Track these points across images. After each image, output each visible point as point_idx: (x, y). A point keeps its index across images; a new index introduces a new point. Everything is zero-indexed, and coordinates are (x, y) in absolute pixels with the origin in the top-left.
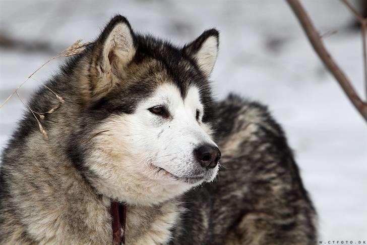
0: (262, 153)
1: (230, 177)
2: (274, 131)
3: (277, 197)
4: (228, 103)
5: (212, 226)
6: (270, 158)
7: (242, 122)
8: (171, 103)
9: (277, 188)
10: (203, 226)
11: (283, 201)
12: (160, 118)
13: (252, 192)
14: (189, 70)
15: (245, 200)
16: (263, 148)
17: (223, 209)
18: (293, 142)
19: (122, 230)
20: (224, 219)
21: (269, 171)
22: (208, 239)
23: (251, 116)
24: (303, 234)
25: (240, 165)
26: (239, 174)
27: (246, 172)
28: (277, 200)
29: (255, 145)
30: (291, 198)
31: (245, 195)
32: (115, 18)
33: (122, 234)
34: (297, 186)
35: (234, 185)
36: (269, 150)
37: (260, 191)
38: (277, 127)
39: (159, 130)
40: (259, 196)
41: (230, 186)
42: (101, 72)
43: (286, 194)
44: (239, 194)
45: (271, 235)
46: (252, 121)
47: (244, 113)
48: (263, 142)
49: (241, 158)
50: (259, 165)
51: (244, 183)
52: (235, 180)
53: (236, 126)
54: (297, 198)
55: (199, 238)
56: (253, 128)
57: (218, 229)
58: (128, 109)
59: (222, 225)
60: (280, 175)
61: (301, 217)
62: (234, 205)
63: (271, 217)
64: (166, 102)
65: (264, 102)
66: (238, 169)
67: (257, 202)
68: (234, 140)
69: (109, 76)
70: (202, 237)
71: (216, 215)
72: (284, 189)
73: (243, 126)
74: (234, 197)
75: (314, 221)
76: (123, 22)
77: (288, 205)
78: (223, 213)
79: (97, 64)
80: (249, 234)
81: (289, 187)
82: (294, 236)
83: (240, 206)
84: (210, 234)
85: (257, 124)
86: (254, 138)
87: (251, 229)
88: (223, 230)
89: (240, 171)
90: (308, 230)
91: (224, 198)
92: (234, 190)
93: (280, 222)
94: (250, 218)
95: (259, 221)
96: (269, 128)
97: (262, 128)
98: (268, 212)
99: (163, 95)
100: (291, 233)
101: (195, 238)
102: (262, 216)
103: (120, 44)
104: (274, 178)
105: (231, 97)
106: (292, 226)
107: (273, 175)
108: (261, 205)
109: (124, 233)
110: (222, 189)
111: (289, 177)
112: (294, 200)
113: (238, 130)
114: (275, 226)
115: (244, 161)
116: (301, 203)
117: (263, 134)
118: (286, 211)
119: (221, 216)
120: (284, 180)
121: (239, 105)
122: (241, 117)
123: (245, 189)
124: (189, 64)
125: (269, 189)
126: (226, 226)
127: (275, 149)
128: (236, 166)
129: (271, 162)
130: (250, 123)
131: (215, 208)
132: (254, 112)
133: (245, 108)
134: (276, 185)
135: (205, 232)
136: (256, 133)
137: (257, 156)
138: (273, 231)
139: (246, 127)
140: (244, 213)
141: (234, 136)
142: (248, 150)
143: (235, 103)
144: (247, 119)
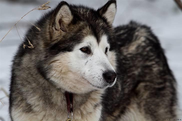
0: (148, 52)
1: (131, 64)
2: (154, 40)
3: (156, 74)
4: (130, 26)
5: (123, 89)
6: (151, 54)
7: (137, 36)
8: (92, 46)
9: (156, 69)
10: (118, 90)
11: (159, 76)
12: (86, 54)
13: (142, 71)
14: (102, 25)
15: (139, 75)
16: (148, 49)
17: (129, 80)
18: (163, 45)
19: (71, 105)
20: (129, 85)
21: (151, 61)
22: (121, 96)
23: (142, 33)
24: (168, 92)
25: (137, 58)
26: (136, 62)
27: (140, 61)
28: (155, 75)
29: (144, 48)
30: (162, 74)
31: (139, 73)
32: (61, 3)
33: (71, 107)
34: (165, 68)
35: (134, 68)
36: (151, 50)
37: (147, 71)
38: (155, 38)
39: (85, 61)
40: (147, 73)
41: (132, 69)
42: (55, 30)
43: (160, 72)
44: (136, 72)
45: (152, 93)
46: (143, 35)
47: (138, 31)
48: (148, 46)
49: (137, 54)
50: (146, 57)
51: (138, 67)
52: (134, 66)
53: (134, 38)
54: (165, 74)
55: (116, 96)
56: (143, 39)
57: (126, 91)
58: (69, 49)
59: (128, 88)
60: (157, 63)
61: (168, 84)
62: (134, 79)
63: (152, 84)
64: (89, 45)
65: (149, 25)
66: (136, 60)
67: (145, 76)
68: (133, 45)
69: (59, 32)
70: (118, 95)
71: (125, 83)
72: (159, 70)
73: (138, 38)
74: (134, 74)
75: (175, 85)
76: (65, 5)
77: (161, 78)
78: (128, 82)
79: (52, 26)
80: (141, 93)
81: (161, 69)
82: (164, 94)
83: (137, 79)
84: (122, 93)
85: (145, 37)
86: (143, 44)
87: (142, 90)
88: (129, 91)
89: (137, 61)
90: (171, 90)
91: (129, 75)
92: (133, 71)
93: (157, 86)
94: (142, 85)
95: (146, 86)
96: (151, 38)
97: (148, 39)
98: (151, 81)
99: (88, 41)
100: (162, 92)
101: (115, 96)
102: (148, 84)
103: (64, 15)
104: (153, 64)
105: (132, 23)
106: (163, 88)
107: (153, 63)
108: (147, 78)
109: (72, 106)
110: (128, 70)
111: (161, 63)
112: (164, 75)
113: (136, 40)
114: (154, 88)
115: (139, 56)
116: (168, 77)
117: (148, 42)
118: (160, 81)
119: (128, 84)
120: (159, 65)
121: (135, 27)
122: (137, 33)
123: (139, 70)
124: (102, 21)
125: (151, 70)
126: (130, 89)
127: (154, 50)
128: (134, 59)
129: (152, 56)
130: (142, 36)
131: (125, 80)
132: (143, 30)
133: (139, 28)
134: (155, 67)
135: (119, 93)
136: (144, 42)
137: (145, 53)
138: (153, 91)
139: (139, 38)
140: (139, 82)
141: (133, 43)
142: (140, 50)
143: (134, 26)
144: (140, 34)
